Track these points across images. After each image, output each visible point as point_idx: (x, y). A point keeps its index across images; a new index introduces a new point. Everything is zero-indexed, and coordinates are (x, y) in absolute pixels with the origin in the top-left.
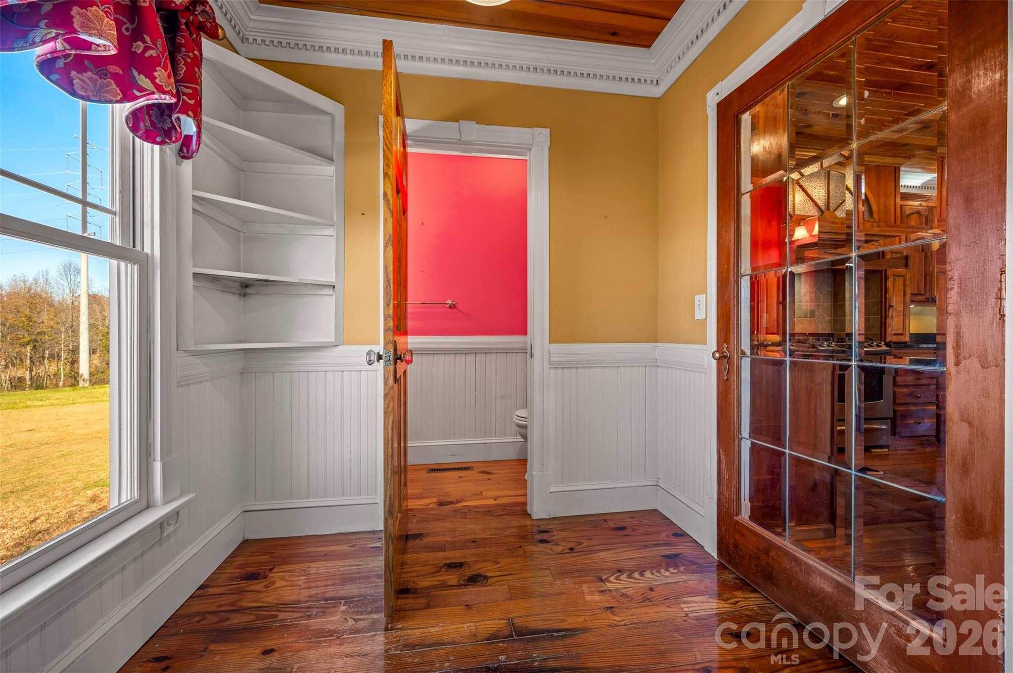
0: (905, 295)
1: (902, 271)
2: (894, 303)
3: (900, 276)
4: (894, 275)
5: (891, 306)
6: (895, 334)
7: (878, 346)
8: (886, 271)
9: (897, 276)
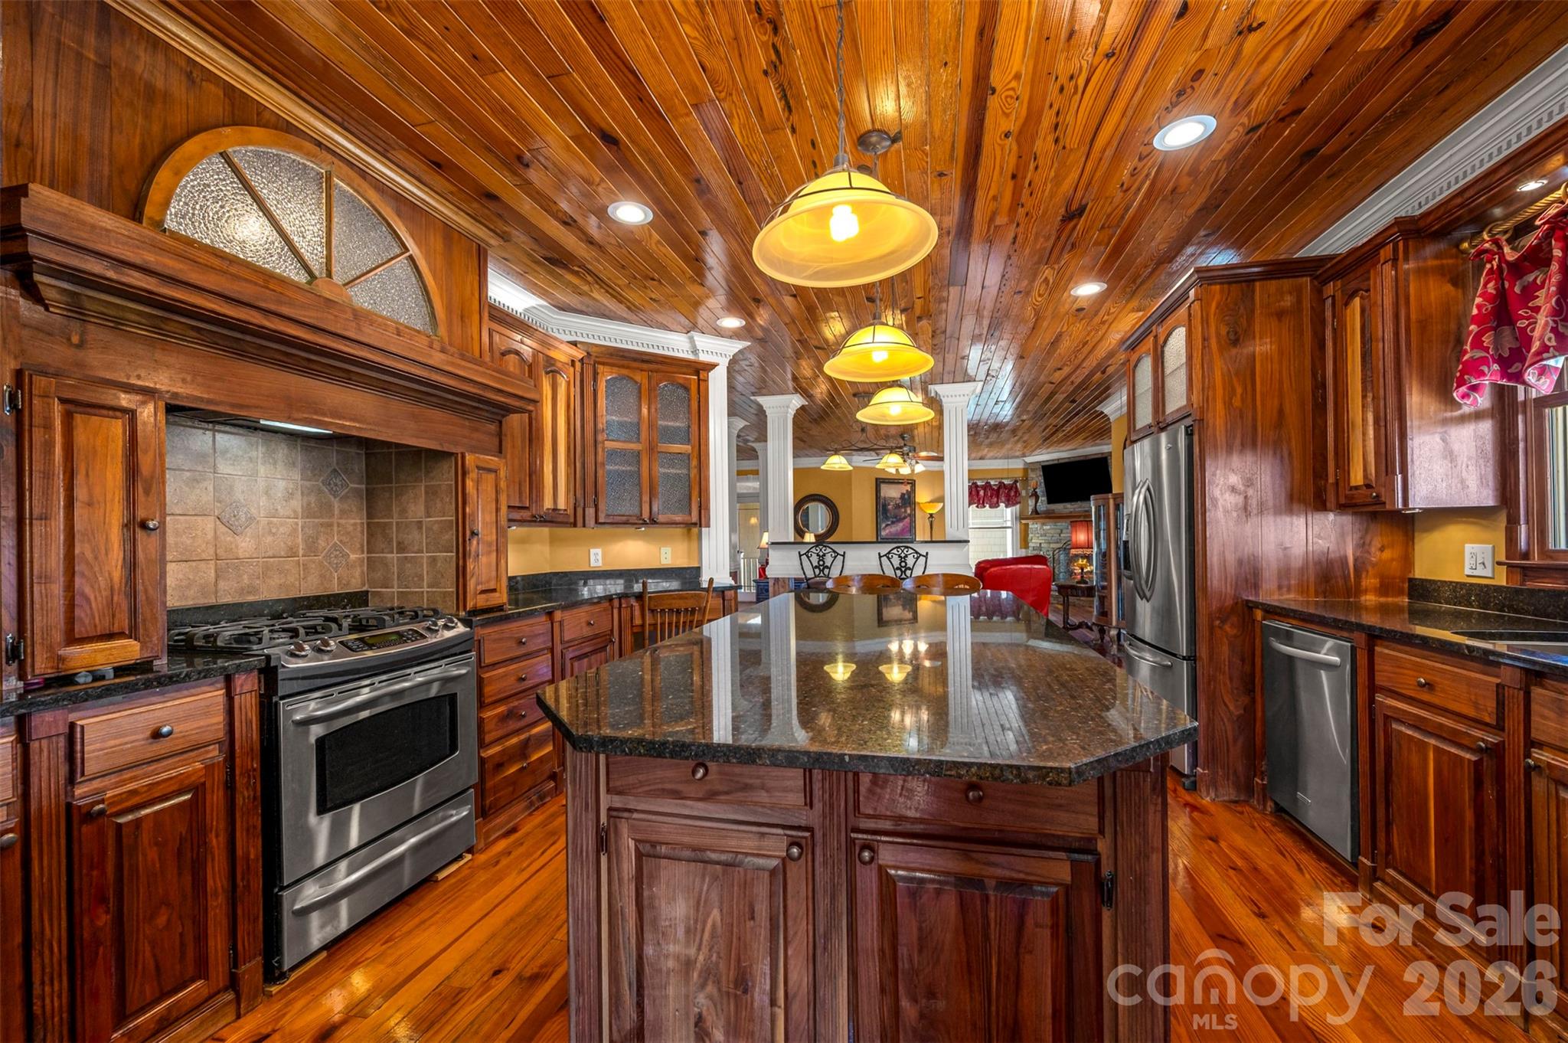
0: (497, 510)
1: (492, 460)
2: (480, 527)
3: (490, 470)
4: (478, 468)
5: (474, 534)
6: (483, 592)
7: (446, 627)
8: (463, 457)
9: (484, 469)
